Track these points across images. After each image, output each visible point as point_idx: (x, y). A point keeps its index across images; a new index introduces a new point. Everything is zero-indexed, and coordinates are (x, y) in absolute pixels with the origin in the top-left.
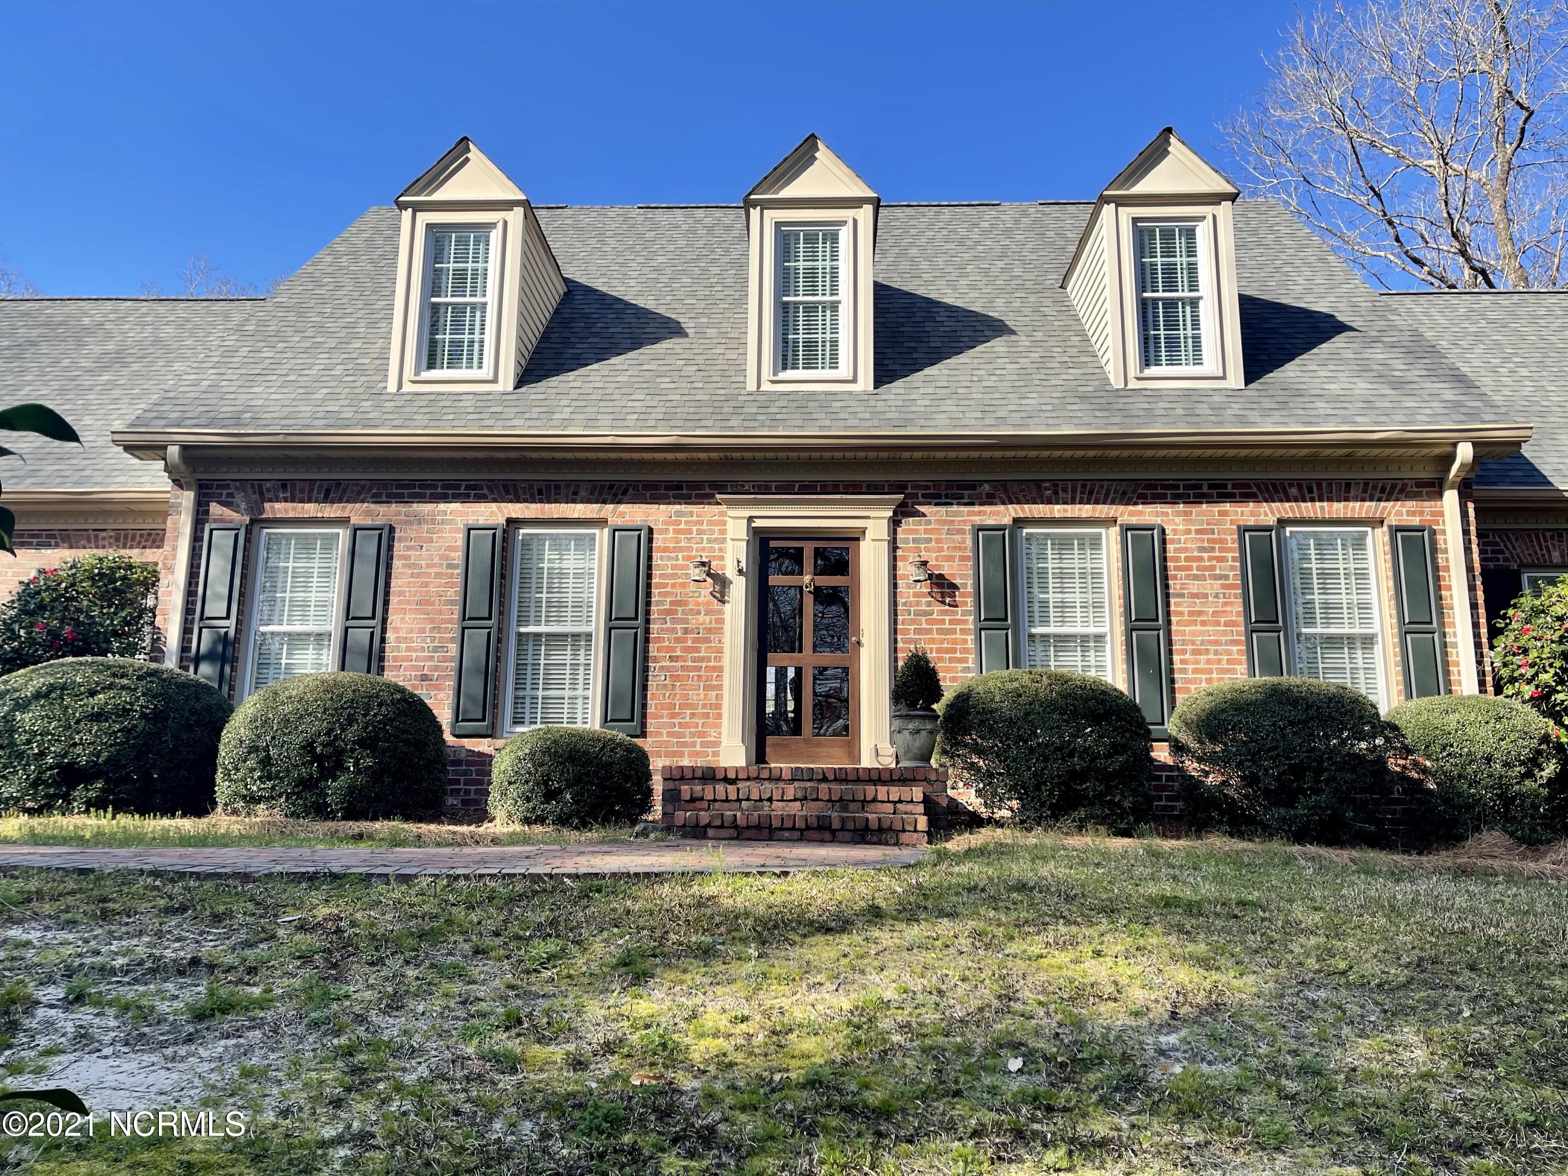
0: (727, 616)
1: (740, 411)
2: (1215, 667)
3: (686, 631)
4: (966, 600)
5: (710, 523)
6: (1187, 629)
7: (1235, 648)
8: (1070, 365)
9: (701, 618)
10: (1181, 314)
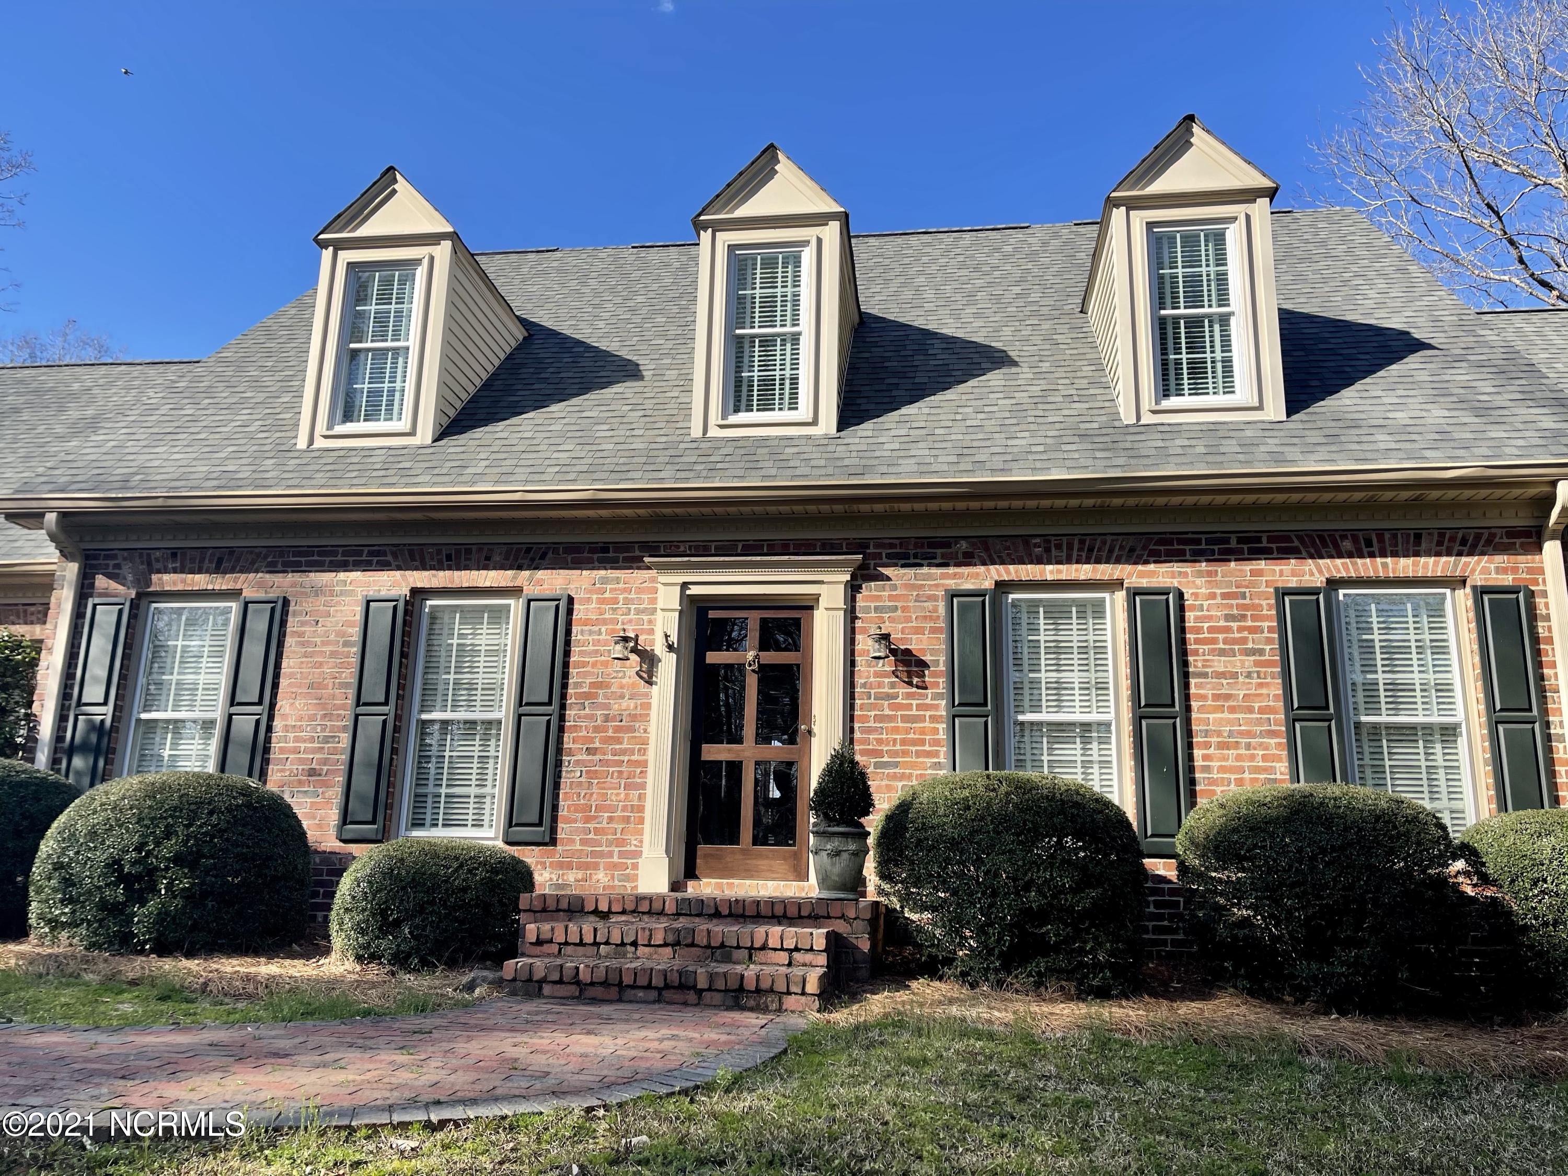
0: (654, 702)
1: (677, 460)
2: (1247, 764)
3: (607, 719)
4: (938, 681)
5: (639, 591)
6: (1211, 716)
7: (1273, 741)
8: (1076, 399)
9: (625, 703)
10: (1207, 334)
